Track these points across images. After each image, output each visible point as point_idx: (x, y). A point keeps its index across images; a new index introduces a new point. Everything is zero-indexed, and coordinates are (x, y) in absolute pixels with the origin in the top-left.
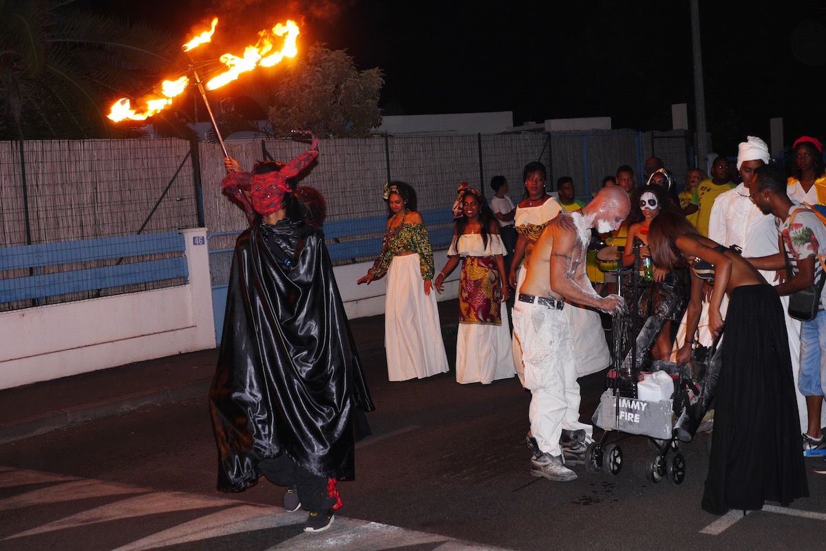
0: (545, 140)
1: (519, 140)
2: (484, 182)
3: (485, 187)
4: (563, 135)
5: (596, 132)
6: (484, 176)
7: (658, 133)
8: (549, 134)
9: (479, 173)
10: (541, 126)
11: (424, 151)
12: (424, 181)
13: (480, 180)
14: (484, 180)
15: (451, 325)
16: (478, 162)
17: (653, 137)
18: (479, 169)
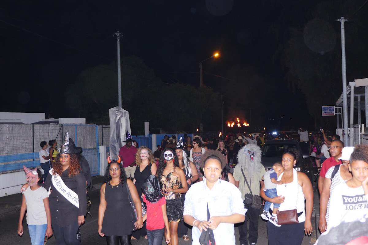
0: (60, 128)
1: (50, 127)
2: (34, 144)
3: (34, 146)
4: (67, 125)
5: (80, 125)
6: (34, 141)
7: (104, 126)
8: (62, 125)
9: (32, 140)
10: (57, 120)
11: (9, 130)
12: (8, 143)
13: (32, 143)
14: (34, 143)
15: (18, 206)
16: (32, 135)
17: (103, 128)
18: (32, 138)
